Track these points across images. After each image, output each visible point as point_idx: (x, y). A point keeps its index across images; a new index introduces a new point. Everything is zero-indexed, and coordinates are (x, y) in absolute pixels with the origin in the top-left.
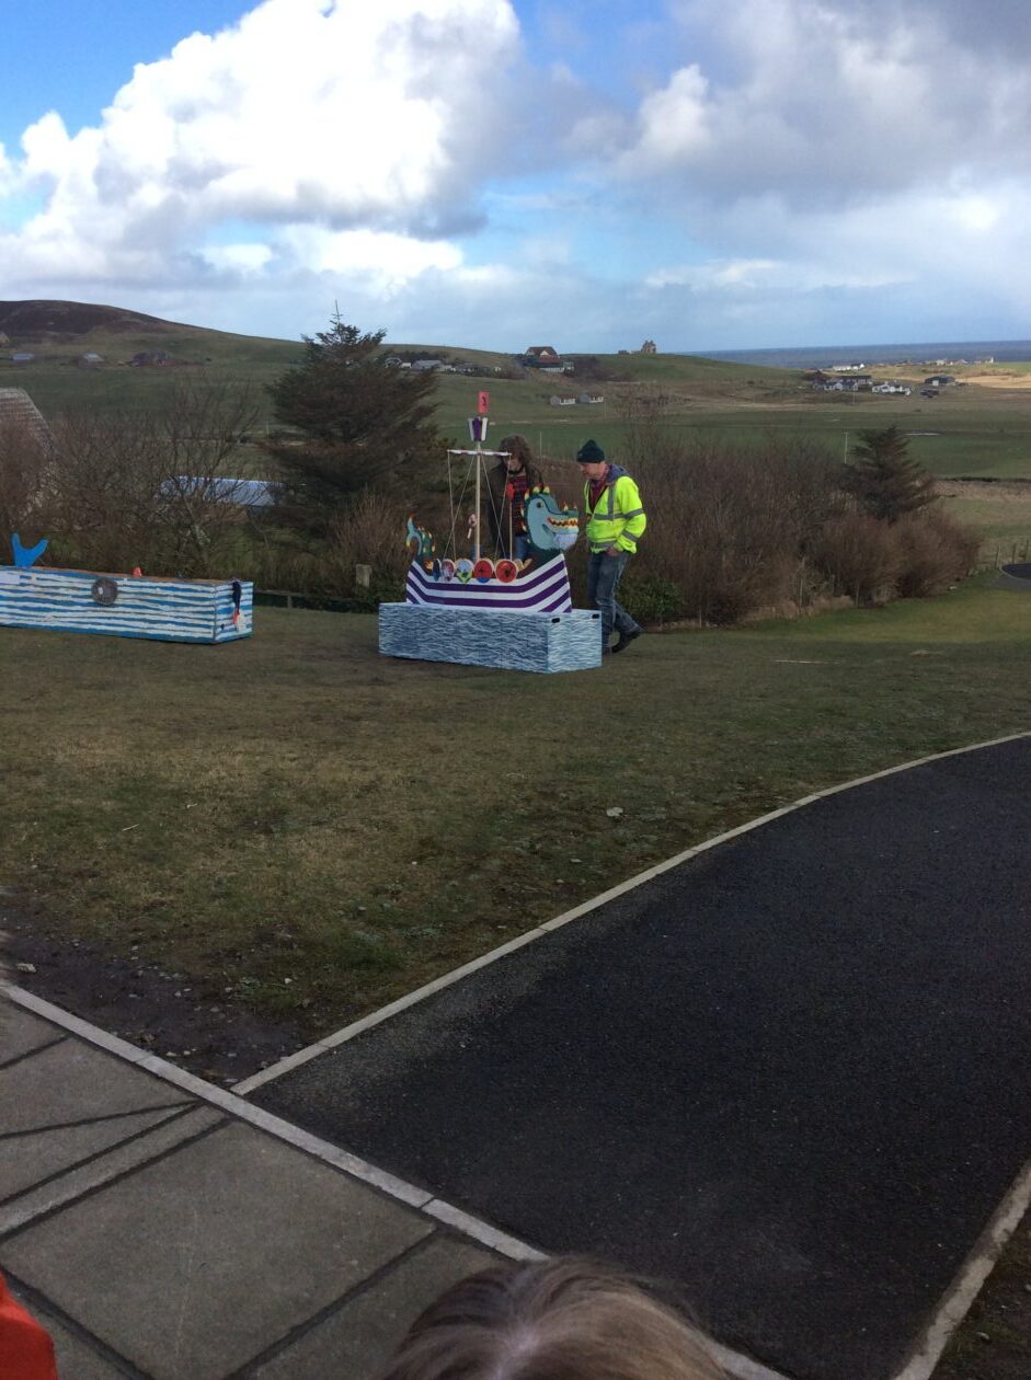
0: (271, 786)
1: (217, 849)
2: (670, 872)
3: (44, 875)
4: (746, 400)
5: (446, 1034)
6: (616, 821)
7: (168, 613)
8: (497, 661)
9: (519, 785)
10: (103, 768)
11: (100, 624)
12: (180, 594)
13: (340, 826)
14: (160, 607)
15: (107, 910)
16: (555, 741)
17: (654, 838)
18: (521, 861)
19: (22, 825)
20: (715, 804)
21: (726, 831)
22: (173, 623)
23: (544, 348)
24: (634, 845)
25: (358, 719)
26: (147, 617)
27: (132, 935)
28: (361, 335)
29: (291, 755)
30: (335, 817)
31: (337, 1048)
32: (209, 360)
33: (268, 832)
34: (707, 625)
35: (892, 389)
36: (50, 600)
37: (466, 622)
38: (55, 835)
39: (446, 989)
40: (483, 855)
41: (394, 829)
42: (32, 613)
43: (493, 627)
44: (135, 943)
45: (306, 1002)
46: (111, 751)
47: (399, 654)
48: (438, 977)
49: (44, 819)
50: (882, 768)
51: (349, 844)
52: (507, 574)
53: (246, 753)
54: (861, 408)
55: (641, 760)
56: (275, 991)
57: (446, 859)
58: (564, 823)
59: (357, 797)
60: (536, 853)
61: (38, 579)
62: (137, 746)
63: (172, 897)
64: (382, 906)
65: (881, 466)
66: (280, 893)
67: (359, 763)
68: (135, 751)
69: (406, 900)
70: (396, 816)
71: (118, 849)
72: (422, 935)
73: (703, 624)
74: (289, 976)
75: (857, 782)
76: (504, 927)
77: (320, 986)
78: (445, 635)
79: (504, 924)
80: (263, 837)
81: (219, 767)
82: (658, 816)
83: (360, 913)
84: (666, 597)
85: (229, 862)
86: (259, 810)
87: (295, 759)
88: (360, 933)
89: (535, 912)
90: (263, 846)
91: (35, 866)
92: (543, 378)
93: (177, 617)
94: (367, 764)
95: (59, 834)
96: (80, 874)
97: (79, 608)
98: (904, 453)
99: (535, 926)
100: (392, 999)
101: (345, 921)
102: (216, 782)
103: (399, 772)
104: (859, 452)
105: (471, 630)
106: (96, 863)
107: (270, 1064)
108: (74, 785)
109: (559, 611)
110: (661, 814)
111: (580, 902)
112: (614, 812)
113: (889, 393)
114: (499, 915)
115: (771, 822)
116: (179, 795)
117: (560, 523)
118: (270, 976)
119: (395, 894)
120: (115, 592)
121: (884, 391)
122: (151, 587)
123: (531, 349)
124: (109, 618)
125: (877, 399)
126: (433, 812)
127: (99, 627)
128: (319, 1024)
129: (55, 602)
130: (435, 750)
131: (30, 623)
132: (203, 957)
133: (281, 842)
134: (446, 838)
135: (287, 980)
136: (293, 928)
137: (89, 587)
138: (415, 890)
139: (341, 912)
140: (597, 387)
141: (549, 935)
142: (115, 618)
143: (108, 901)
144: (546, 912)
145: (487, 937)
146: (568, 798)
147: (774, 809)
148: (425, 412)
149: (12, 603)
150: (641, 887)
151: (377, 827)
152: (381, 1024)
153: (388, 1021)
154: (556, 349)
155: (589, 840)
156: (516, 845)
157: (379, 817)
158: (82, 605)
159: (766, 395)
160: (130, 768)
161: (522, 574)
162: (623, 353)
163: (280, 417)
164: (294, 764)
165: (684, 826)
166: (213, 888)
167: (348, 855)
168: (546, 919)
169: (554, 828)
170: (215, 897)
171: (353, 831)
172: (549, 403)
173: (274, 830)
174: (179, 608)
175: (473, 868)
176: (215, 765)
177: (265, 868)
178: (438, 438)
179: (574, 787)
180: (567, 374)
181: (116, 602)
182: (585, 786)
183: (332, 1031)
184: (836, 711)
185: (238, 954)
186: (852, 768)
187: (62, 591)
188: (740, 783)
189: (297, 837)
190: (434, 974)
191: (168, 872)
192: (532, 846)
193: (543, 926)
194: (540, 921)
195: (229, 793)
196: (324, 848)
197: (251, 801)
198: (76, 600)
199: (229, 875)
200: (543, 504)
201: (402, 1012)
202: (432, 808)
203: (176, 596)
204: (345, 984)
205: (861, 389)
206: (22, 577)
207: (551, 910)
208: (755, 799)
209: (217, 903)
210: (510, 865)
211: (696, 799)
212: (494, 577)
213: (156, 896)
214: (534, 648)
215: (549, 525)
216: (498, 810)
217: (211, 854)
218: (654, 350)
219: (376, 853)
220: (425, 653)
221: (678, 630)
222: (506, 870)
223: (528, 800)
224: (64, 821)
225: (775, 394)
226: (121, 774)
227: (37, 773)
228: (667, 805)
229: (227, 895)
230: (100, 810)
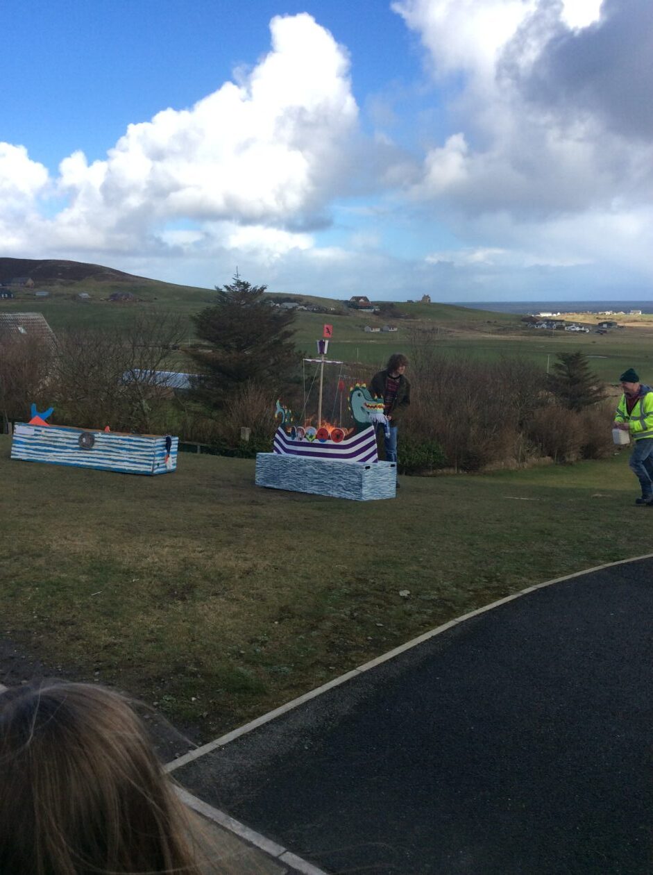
0: (187, 569)
1: (151, 609)
2: (441, 635)
3: (41, 623)
4: (486, 332)
5: (296, 739)
6: (405, 599)
7: (125, 455)
8: (330, 492)
9: (343, 573)
10: (81, 554)
11: (82, 461)
12: (133, 443)
13: (229, 597)
14: (120, 451)
15: (80, 647)
16: (367, 545)
17: (430, 611)
18: (344, 624)
19: (29, 589)
20: (469, 591)
21: (477, 609)
22: (127, 461)
23: (362, 298)
24: (417, 615)
25: (242, 526)
26: (112, 457)
27: (95, 665)
28: (251, 287)
29: (200, 549)
30: (226, 591)
31: (225, 746)
32: (155, 299)
33: (183, 599)
34: (461, 472)
35: (578, 329)
36: (53, 445)
37: (311, 466)
38: (49, 597)
39: (296, 709)
40: (321, 619)
41: (263, 600)
42: (40, 453)
43: (328, 471)
44: (97, 670)
45: (205, 714)
46: (86, 543)
47: (268, 485)
48: (291, 700)
49: (43, 586)
50: (576, 571)
51: (235, 608)
52: (338, 437)
53: (172, 547)
54: (559, 340)
55: (421, 559)
56: (186, 706)
57: (296, 620)
58: (372, 599)
59: (241, 578)
60: (354, 619)
61: (46, 432)
62: (102, 541)
63: (121, 641)
64: (255, 651)
65: (571, 377)
66: (190, 640)
67: (242, 555)
68: (101, 543)
69: (270, 647)
70: (265, 591)
71: (88, 607)
72: (281, 671)
73: (458, 472)
74: (195, 696)
75: (560, 579)
76: (334, 668)
77: (215, 703)
78: (297, 474)
79: (334, 666)
80: (180, 602)
81: (154, 555)
82: (433, 597)
83: (241, 655)
84: (434, 453)
85: (158, 618)
86: (178, 584)
87: (201, 552)
88: (241, 669)
89: (354, 659)
90: (180, 609)
91: (35, 617)
92: (361, 316)
93: (130, 458)
94: (247, 556)
95: (52, 596)
96: (63, 623)
97: (70, 450)
98: (586, 368)
99: (353, 668)
100: (261, 714)
101: (231, 660)
102: (151, 565)
103: (267, 562)
104: (558, 366)
105: (314, 472)
106: (74, 616)
107: (181, 755)
108: (63, 564)
109: (369, 462)
110: (434, 595)
111: (381, 653)
112: (404, 593)
113: (576, 331)
114: (330, 659)
115: (505, 605)
116: (128, 573)
117: (372, 407)
118: (182, 696)
119: (263, 643)
120: (93, 441)
121: (573, 329)
122: (115, 439)
123: (354, 298)
124: (88, 457)
125: (568, 334)
126: (289, 589)
127: (81, 463)
128: (213, 729)
129: (55, 447)
130: (290, 549)
131: (39, 459)
132: (140, 681)
133: (192, 606)
134: (297, 606)
135: (193, 699)
136: (198, 663)
137: (77, 437)
138: (276, 641)
139: (229, 654)
140: (393, 322)
141: (362, 674)
142: (92, 458)
143: (81, 641)
144: (360, 659)
145: (322, 674)
146: (374, 583)
147: (506, 595)
148: (288, 334)
149: (28, 446)
150: (421, 644)
151: (253, 597)
152: (254, 730)
153: (258, 729)
154: (368, 297)
155: (388, 611)
156: (341, 613)
157: (254, 591)
158: (72, 449)
159: (499, 330)
160: (99, 554)
161: (347, 438)
162: (410, 302)
163: (199, 335)
164: (201, 554)
165: (449, 604)
166: (148, 635)
167: (234, 616)
168: (361, 663)
169: (366, 602)
170: (148, 641)
171: (237, 600)
172: (364, 330)
173: (187, 598)
174: (133, 453)
175: (313, 628)
176: (152, 554)
177: (181, 622)
178: (296, 350)
179: (379, 576)
180: (375, 313)
181: (94, 448)
182: (386, 575)
183: (223, 734)
184: (546, 532)
185: (163, 680)
186: (557, 570)
187: (60, 440)
188: (486, 577)
189: (202, 603)
190: (287, 699)
191: (119, 624)
192: (352, 614)
193: (359, 668)
194: (357, 665)
195: (159, 572)
196: (219, 611)
197: (172, 578)
198: (68, 445)
199: (158, 626)
200: (362, 394)
201: (267, 723)
202: (288, 586)
203: (130, 445)
204: (230, 702)
205: (558, 328)
206: (36, 430)
207: (363, 657)
208: (494, 588)
209: (150, 645)
210: (337, 626)
211: (457, 586)
212: (329, 439)
213: (111, 639)
214: (354, 485)
215: (365, 407)
216: (330, 589)
217: (147, 613)
218: (430, 300)
219: (252, 615)
220: (285, 485)
221: (441, 475)
222: (335, 629)
223: (349, 583)
224: (55, 587)
225: (504, 329)
226: (91, 558)
227: (40, 556)
228: (438, 589)
229: (156, 640)
230: (79, 582)
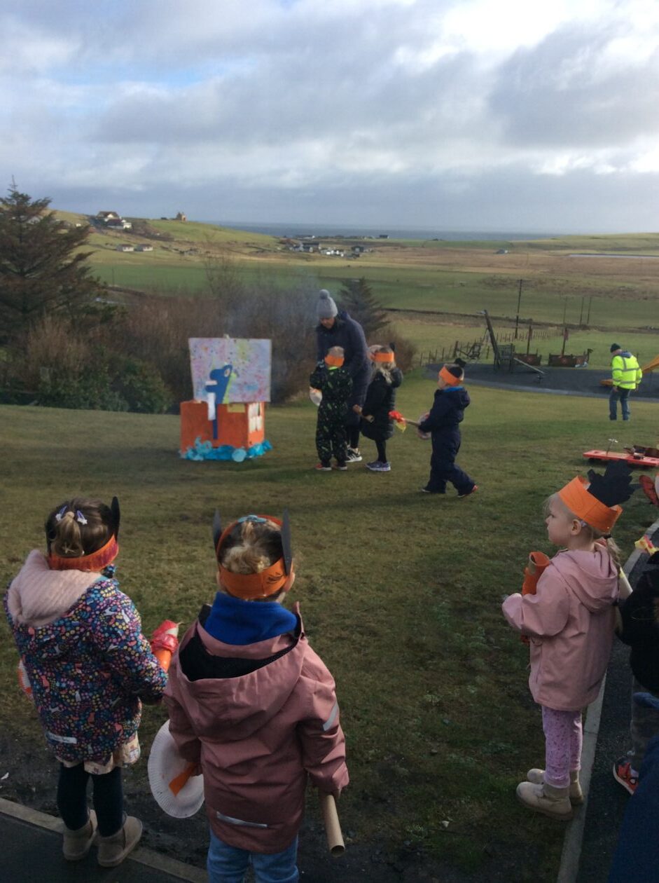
4: (246, 254)
23: (110, 213)
28: (31, 202)
35: (332, 252)
54: (315, 264)
65: (356, 303)
92: (112, 233)
98: (370, 295)
113: (331, 255)
121: (328, 253)
123: (101, 213)
125: (324, 258)
140: (148, 240)
154: (117, 213)
159: (257, 252)
162: (163, 219)
180: (127, 231)
218: (184, 218)
225: (263, 251)
